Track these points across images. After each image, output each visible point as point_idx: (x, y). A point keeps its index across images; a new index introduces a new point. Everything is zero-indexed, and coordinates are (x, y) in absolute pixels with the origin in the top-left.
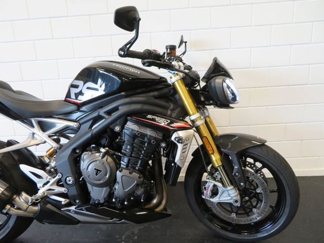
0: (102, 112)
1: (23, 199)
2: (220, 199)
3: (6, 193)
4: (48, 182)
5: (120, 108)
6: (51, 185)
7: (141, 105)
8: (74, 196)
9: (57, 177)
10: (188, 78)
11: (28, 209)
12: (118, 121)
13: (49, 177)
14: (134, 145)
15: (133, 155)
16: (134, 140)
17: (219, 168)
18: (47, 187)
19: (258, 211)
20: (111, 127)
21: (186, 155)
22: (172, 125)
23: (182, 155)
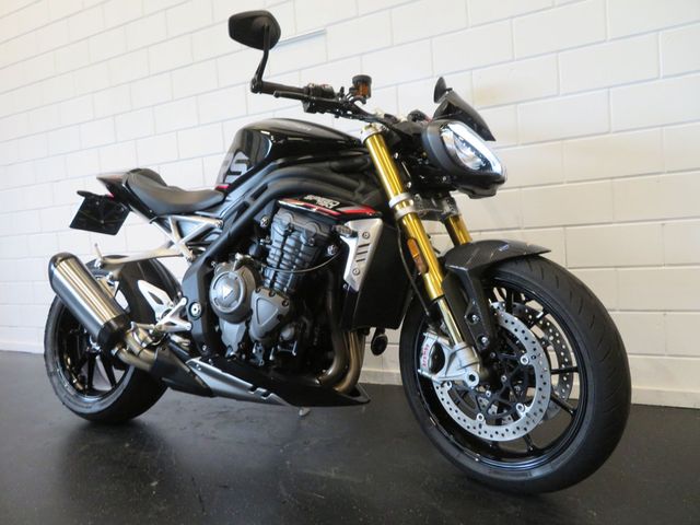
0: (248, 197)
2: (449, 374)
4: (168, 311)
5: (270, 185)
6: (173, 315)
8: (199, 336)
9: (180, 304)
10: (395, 134)
11: (142, 354)
12: (265, 209)
13: (172, 303)
14: (285, 248)
15: (281, 266)
16: (285, 240)
17: (439, 303)
18: (168, 319)
19: (528, 409)
20: (256, 218)
21: (363, 266)
22: (342, 210)
23: (356, 265)
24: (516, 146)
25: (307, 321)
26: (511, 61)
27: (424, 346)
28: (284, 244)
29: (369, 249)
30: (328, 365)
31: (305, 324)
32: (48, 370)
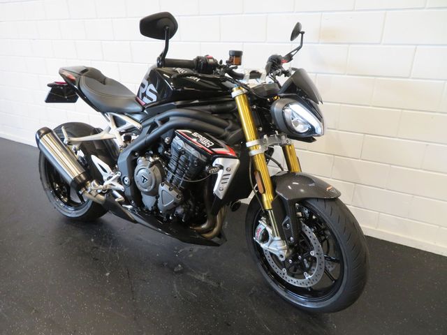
0: (157, 119)
1: (93, 185)
2: (270, 248)
3: (82, 176)
4: (111, 177)
5: (171, 118)
6: (113, 180)
7: (191, 119)
8: (129, 196)
9: (118, 175)
11: (97, 196)
12: (168, 133)
13: (112, 173)
14: (179, 162)
16: (179, 157)
17: (269, 212)
18: (110, 181)
19: (310, 277)
20: (162, 136)
21: (225, 186)
22: (214, 150)
23: (221, 185)
24: (344, 74)
25: (191, 204)
26: (352, 11)
27: (258, 228)
28: (179, 159)
29: (230, 177)
30: (204, 223)
31: (190, 205)
32: (44, 187)
